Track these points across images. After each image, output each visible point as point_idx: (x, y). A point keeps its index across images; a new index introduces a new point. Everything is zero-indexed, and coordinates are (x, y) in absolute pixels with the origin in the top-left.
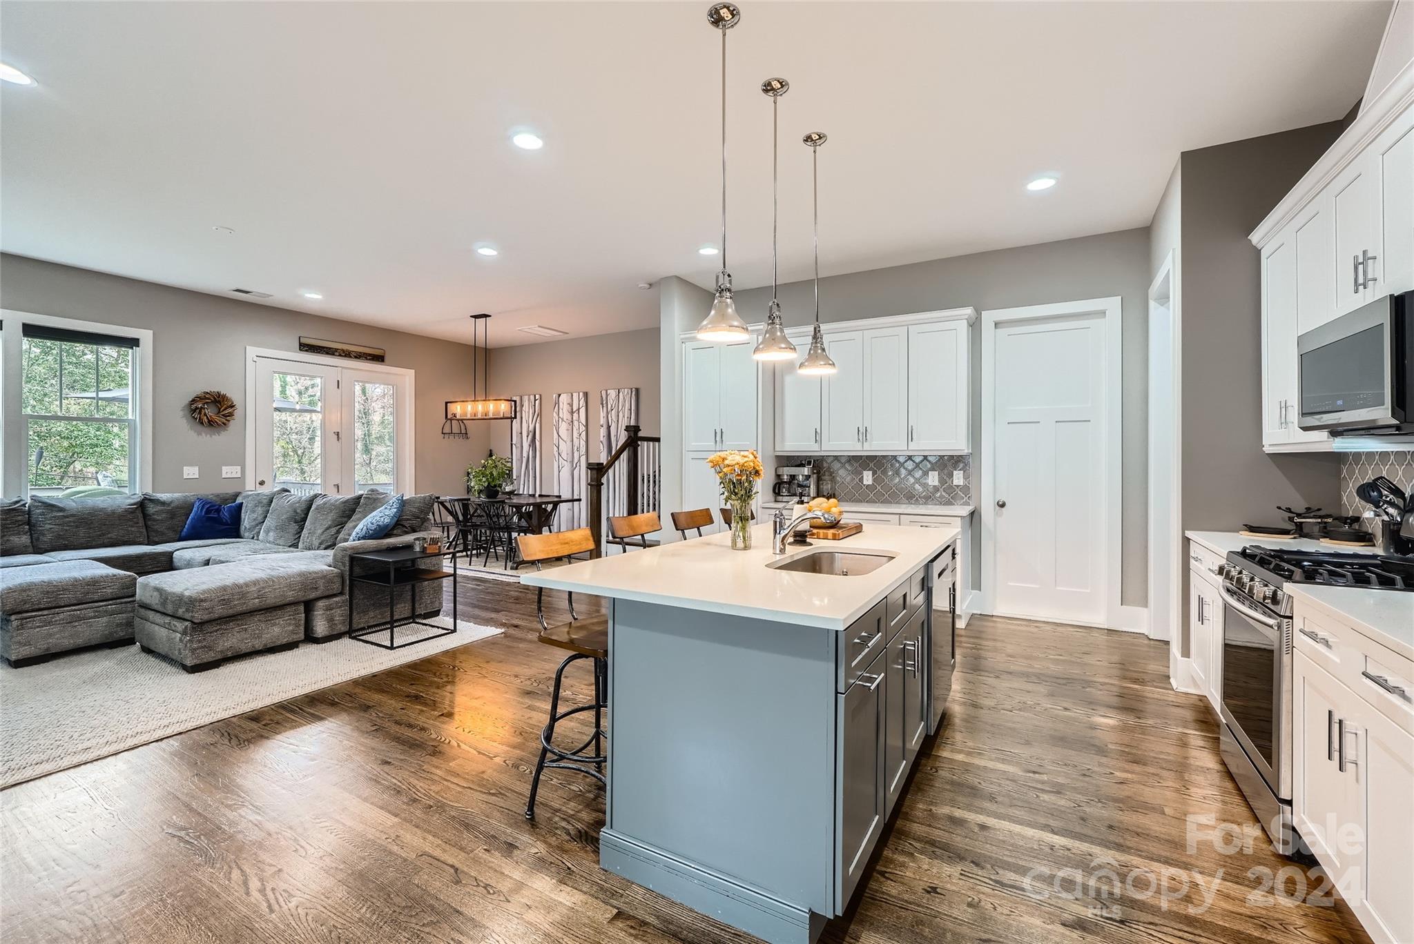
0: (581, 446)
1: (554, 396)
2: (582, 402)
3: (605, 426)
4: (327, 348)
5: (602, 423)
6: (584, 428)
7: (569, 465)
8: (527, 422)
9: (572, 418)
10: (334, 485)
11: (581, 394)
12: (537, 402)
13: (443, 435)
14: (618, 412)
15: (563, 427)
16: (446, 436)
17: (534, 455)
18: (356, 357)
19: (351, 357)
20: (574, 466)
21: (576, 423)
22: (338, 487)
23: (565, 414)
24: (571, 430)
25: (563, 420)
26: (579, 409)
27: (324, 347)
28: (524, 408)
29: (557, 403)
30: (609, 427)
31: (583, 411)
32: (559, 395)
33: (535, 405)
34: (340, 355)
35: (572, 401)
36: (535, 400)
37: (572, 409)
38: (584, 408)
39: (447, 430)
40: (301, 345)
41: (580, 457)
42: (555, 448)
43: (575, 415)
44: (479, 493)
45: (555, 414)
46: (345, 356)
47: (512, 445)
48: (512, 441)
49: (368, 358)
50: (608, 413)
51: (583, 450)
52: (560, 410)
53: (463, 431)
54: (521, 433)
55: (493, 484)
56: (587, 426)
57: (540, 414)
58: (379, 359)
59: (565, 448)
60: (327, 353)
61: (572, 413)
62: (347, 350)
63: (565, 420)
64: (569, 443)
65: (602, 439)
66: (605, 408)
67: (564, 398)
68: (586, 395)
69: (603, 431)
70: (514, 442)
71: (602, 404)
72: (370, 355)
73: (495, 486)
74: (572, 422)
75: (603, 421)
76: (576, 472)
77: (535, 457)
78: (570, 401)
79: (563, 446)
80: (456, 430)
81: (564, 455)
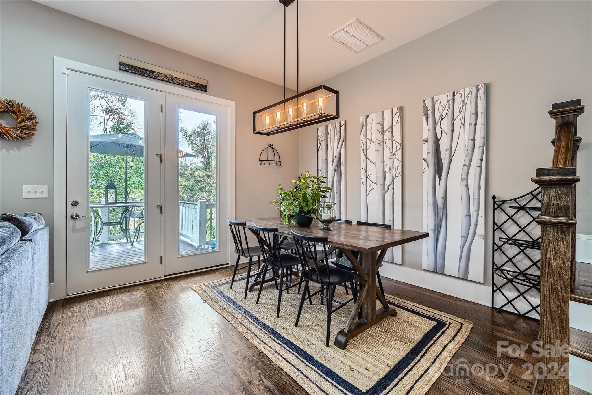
0: (395, 166)
1: (361, 118)
2: (397, 118)
3: (431, 141)
4: (149, 71)
5: (425, 137)
6: (399, 146)
7: (380, 188)
8: (333, 148)
9: (383, 138)
10: (157, 206)
11: (395, 110)
12: (343, 128)
13: (260, 162)
14: (453, 120)
15: (372, 151)
16: (263, 163)
17: (339, 179)
18: (179, 84)
19: (174, 83)
20: (386, 188)
21: (388, 143)
22: (161, 207)
23: (374, 134)
24: (381, 152)
25: (371, 141)
26: (392, 126)
27: (146, 70)
28: (329, 136)
29: (365, 125)
30: (437, 142)
31: (397, 129)
32: (367, 117)
33: (340, 132)
34: (163, 80)
35: (383, 119)
36: (341, 126)
37: (383, 128)
38: (399, 124)
39: (264, 158)
40: (121, 64)
41: (393, 179)
42: (363, 171)
43: (387, 135)
44: (289, 219)
45: (362, 137)
46: (168, 82)
47: (317, 171)
48: (318, 167)
49: (192, 86)
50: (435, 124)
51: (398, 171)
52: (369, 132)
53: (277, 159)
54: (326, 160)
55: (306, 209)
56: (402, 144)
57: (345, 140)
58: (202, 88)
59: (374, 170)
60: (150, 77)
61: (383, 132)
62: (170, 76)
63: (374, 140)
64: (379, 165)
65: (425, 156)
66: (430, 120)
67: (374, 119)
68: (401, 110)
69: (428, 148)
70: (319, 168)
71: (426, 115)
72: (193, 83)
73: (309, 212)
74: (383, 141)
75: (427, 134)
76: (388, 196)
77: (340, 181)
78: (380, 120)
79: (371, 168)
80: (271, 157)
81: (373, 178)
